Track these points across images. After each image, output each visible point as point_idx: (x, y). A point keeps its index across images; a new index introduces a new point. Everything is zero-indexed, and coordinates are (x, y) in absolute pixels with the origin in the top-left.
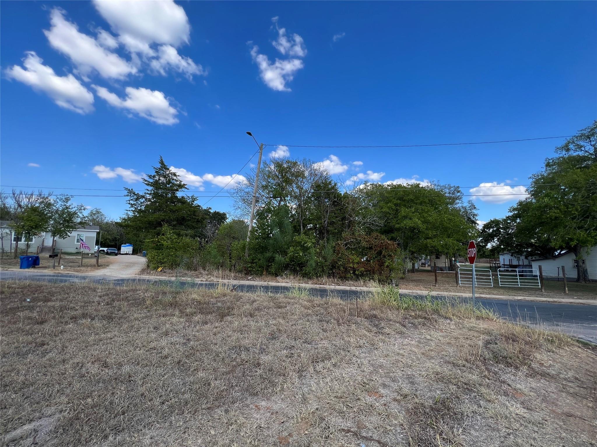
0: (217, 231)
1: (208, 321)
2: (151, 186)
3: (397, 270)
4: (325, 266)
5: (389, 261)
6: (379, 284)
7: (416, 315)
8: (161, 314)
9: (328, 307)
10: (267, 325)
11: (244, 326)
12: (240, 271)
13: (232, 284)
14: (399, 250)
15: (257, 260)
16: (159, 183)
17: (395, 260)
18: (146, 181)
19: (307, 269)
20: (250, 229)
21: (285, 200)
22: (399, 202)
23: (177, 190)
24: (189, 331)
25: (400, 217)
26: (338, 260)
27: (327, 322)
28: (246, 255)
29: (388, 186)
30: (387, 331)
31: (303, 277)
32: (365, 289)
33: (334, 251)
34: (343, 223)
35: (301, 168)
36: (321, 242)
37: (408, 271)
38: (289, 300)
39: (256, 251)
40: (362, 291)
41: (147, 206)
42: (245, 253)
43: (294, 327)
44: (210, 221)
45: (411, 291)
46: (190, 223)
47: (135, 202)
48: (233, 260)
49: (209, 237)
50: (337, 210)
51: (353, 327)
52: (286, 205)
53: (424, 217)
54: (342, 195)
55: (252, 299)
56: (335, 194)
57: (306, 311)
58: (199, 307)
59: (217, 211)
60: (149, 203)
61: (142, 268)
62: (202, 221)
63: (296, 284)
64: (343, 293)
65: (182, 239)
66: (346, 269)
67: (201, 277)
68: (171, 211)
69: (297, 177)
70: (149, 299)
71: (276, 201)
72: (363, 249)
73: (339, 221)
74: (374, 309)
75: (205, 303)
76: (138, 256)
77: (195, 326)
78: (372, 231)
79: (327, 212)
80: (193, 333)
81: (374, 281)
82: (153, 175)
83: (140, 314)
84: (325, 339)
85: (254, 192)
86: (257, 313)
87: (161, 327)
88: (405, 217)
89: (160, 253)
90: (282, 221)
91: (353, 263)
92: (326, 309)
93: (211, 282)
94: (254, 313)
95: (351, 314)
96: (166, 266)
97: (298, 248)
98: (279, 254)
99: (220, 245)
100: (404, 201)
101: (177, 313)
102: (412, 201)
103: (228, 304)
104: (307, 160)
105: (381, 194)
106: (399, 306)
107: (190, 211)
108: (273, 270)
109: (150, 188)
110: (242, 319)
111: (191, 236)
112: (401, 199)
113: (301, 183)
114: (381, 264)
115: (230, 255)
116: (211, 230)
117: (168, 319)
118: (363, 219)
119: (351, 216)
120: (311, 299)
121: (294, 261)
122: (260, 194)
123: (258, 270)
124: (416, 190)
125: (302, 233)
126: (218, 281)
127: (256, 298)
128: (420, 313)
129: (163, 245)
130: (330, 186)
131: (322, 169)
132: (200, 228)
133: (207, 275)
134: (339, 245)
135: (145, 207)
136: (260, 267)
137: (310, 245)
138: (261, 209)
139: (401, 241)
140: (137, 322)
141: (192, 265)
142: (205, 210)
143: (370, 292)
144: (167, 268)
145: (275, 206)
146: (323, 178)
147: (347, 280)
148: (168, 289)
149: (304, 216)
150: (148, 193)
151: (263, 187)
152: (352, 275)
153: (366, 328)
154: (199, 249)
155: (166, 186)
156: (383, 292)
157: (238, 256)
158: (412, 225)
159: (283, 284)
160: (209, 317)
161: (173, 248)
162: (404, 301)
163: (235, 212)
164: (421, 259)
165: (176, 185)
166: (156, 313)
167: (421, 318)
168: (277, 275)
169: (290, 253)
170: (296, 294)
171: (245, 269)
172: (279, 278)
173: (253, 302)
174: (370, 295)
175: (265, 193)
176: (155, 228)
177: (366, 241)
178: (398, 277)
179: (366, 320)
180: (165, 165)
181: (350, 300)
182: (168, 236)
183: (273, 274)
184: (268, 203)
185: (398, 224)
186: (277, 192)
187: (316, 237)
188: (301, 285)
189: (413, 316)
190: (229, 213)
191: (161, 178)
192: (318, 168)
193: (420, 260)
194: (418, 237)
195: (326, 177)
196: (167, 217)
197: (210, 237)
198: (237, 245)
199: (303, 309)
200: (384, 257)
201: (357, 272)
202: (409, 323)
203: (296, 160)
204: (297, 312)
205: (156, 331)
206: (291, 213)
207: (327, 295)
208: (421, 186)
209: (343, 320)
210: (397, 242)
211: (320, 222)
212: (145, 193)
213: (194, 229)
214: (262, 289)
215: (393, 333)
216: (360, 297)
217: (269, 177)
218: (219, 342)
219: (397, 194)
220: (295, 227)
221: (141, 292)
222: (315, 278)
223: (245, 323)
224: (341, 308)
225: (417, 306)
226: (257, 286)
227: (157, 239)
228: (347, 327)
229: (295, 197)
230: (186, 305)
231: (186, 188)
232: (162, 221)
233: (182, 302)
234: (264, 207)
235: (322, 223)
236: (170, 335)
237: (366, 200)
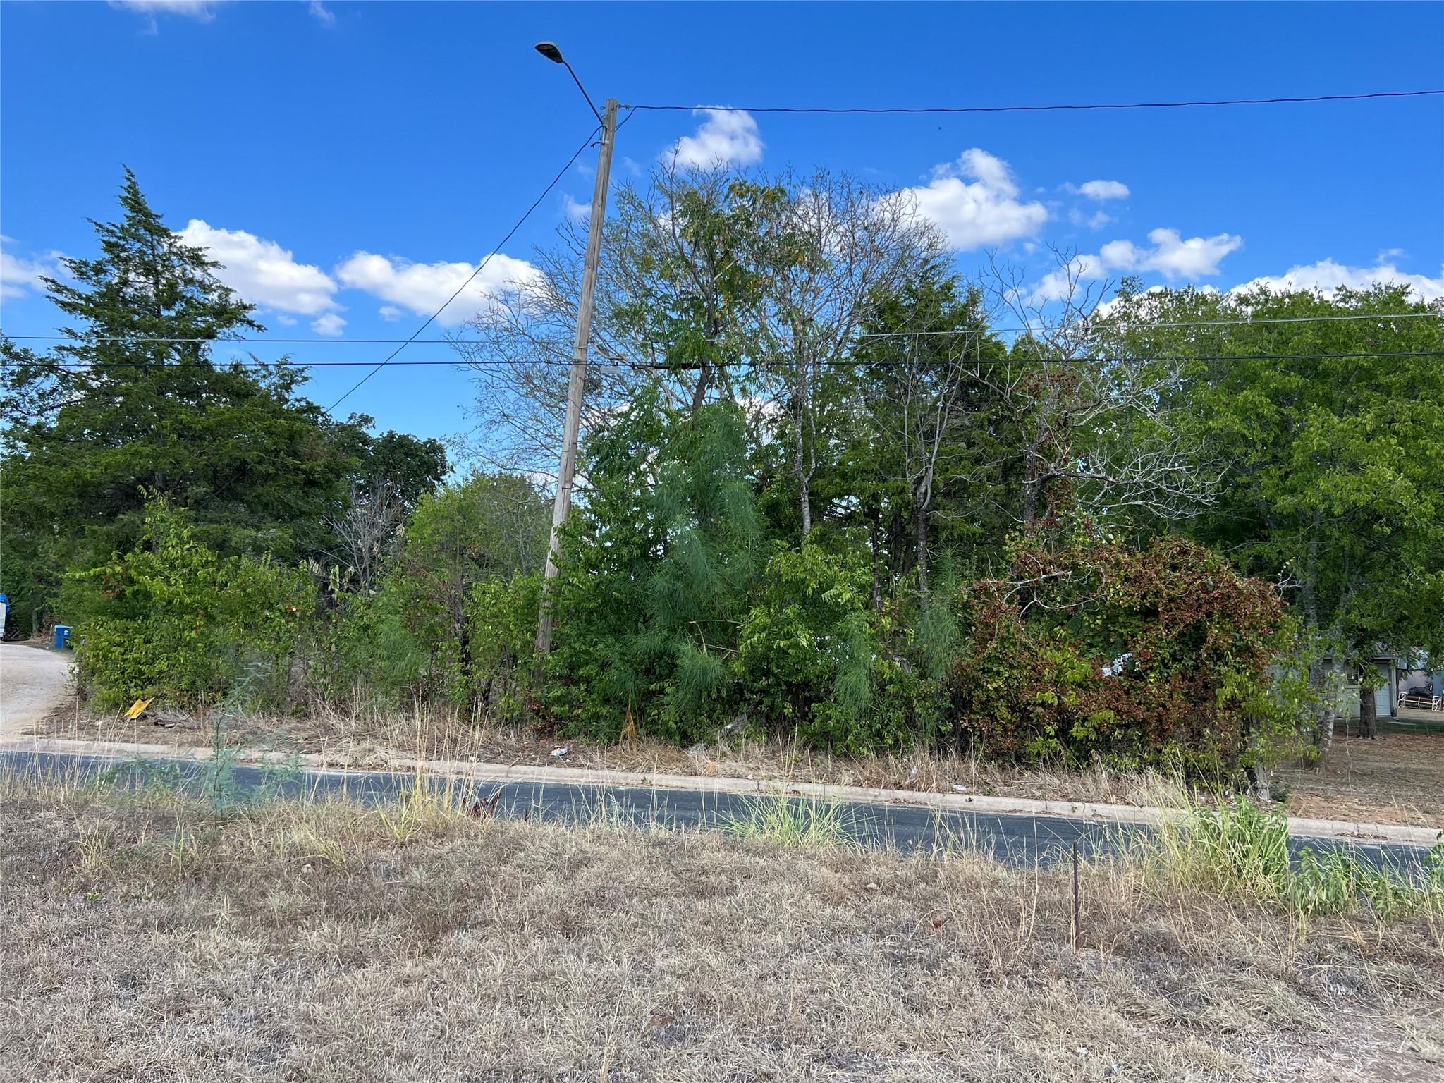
0: (400, 530)
1: (368, 950)
2: (88, 313)
3: (1282, 721)
4: (922, 698)
5: (1238, 678)
6: (1190, 788)
7: (1371, 940)
8: (150, 918)
9: (937, 895)
10: (643, 971)
11: (534, 979)
12: (514, 721)
13: (476, 782)
14: (1291, 622)
15: (591, 669)
16: (125, 302)
17: (1274, 667)
18: (60, 289)
19: (832, 713)
20: (558, 518)
21: (724, 377)
22: (1296, 380)
23: (210, 335)
24: (280, 995)
25: (1298, 458)
26: (984, 671)
27: (931, 967)
28: (542, 641)
29: (1243, 300)
30: (1222, 1014)
31: (814, 749)
32: (1116, 811)
33: (966, 626)
34: (1009, 491)
35: (804, 219)
36: (900, 582)
37: (1340, 728)
38: (748, 860)
39: (589, 622)
40: (1101, 824)
41: (69, 411)
42: (534, 634)
43: (770, 987)
44: (369, 483)
45: (1350, 827)
46: (270, 491)
47: (14, 394)
48: (480, 666)
49: (361, 559)
50: (981, 426)
51: (1058, 991)
52: (728, 402)
53: (1426, 460)
54: (1009, 350)
55: (571, 850)
56: (972, 346)
57: (828, 912)
58: (323, 886)
59: (400, 432)
60: (78, 395)
61: (56, 704)
62: (328, 481)
63: (778, 784)
64: (1010, 832)
65: (237, 567)
66: (1025, 715)
67: (330, 746)
68: (184, 431)
69: (782, 263)
70: (93, 851)
71: (682, 383)
72: (1111, 619)
73: (989, 477)
74: (1162, 910)
75: (352, 869)
76: (34, 645)
77: (308, 975)
78: (1157, 526)
79: (930, 435)
80: (302, 1006)
81: (1164, 774)
82: (92, 263)
83: (58, 914)
84: (919, 1043)
85: (576, 338)
86: (593, 917)
87: (154, 977)
88: (1327, 459)
89: (138, 631)
90: (713, 479)
91: (1058, 684)
92: (924, 904)
93: (379, 772)
94: (581, 917)
95: (1044, 932)
96: (164, 696)
97: (789, 611)
98: (698, 639)
99: (416, 595)
100: (1323, 376)
101: (224, 913)
102: (1365, 375)
103: (459, 872)
104: (835, 176)
105: (1207, 347)
106: (1286, 899)
107: (271, 434)
108: (669, 717)
109: (83, 325)
110: (525, 943)
111: (280, 555)
112: (1307, 367)
113: (803, 291)
114: (1202, 692)
115: (465, 642)
116: (374, 525)
117: (183, 938)
118: (1110, 471)
119: (1051, 457)
120: (849, 853)
121: (767, 673)
122: (605, 351)
123: (597, 717)
124: (1387, 323)
125: (808, 538)
126: (409, 769)
127: (587, 847)
128: (1394, 933)
129: (148, 595)
130: (945, 309)
131: (905, 222)
132: (319, 515)
133: (359, 737)
134: (990, 595)
135: (60, 417)
136: (606, 701)
137: (847, 596)
138: (613, 423)
139: (1306, 580)
140: (43, 953)
141: (287, 692)
142: (342, 428)
143: (1142, 827)
144: (168, 703)
145: (676, 406)
146: (912, 266)
147: (1029, 767)
148: (176, 802)
149: (818, 458)
150: (71, 349)
151: (618, 315)
152: (1054, 743)
153: (1120, 1001)
154: (319, 613)
155: (159, 315)
156: (1206, 827)
157: (503, 648)
158: (1363, 499)
159: (719, 784)
160: (373, 931)
161: (194, 611)
162: (1314, 874)
163: (485, 438)
164: (1408, 670)
165: (203, 310)
166: (129, 911)
167: (1397, 960)
168: (686, 740)
169: (752, 633)
170: (779, 830)
171: (537, 713)
172: (696, 755)
173: (579, 863)
174: (1144, 844)
175: (627, 347)
176: (110, 516)
177: (1127, 579)
178: (1286, 758)
179: (1118, 959)
180: (148, 215)
181: (1044, 864)
182: (173, 553)
183: (669, 734)
184: (647, 391)
185: (1292, 491)
186: (686, 339)
187: (876, 556)
188: (801, 787)
189: (1355, 945)
190: (460, 444)
191: (132, 276)
192: (888, 215)
193: (1401, 674)
194: (1395, 556)
195: (926, 261)
196: (165, 464)
197: (366, 555)
198: (496, 596)
199: (811, 902)
200: (1218, 655)
201: (1077, 731)
202: (1336, 980)
203: (778, 180)
204: (784, 918)
205: (131, 991)
206: (756, 440)
207: (928, 841)
208: (1411, 300)
209: (1005, 957)
210: (1283, 585)
211: (894, 483)
212: (61, 348)
213: (293, 517)
214: (616, 804)
215: (1254, 1026)
216: (1089, 852)
217: (646, 265)
218: (421, 1051)
219: (1286, 342)
220: (773, 509)
221: (53, 814)
222: (872, 755)
223: (541, 963)
224: (999, 901)
225: (1378, 897)
226: (590, 793)
227: (118, 569)
228: (1026, 990)
229: (777, 364)
230: (266, 877)
231: (251, 323)
232: (140, 480)
233: (249, 861)
234: (626, 415)
235: (903, 491)
236: (196, 1014)
237: (1131, 372)
